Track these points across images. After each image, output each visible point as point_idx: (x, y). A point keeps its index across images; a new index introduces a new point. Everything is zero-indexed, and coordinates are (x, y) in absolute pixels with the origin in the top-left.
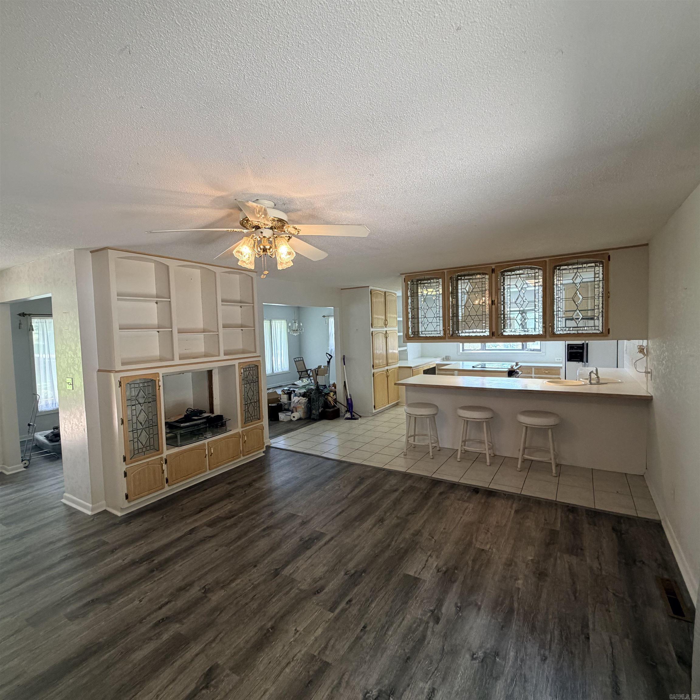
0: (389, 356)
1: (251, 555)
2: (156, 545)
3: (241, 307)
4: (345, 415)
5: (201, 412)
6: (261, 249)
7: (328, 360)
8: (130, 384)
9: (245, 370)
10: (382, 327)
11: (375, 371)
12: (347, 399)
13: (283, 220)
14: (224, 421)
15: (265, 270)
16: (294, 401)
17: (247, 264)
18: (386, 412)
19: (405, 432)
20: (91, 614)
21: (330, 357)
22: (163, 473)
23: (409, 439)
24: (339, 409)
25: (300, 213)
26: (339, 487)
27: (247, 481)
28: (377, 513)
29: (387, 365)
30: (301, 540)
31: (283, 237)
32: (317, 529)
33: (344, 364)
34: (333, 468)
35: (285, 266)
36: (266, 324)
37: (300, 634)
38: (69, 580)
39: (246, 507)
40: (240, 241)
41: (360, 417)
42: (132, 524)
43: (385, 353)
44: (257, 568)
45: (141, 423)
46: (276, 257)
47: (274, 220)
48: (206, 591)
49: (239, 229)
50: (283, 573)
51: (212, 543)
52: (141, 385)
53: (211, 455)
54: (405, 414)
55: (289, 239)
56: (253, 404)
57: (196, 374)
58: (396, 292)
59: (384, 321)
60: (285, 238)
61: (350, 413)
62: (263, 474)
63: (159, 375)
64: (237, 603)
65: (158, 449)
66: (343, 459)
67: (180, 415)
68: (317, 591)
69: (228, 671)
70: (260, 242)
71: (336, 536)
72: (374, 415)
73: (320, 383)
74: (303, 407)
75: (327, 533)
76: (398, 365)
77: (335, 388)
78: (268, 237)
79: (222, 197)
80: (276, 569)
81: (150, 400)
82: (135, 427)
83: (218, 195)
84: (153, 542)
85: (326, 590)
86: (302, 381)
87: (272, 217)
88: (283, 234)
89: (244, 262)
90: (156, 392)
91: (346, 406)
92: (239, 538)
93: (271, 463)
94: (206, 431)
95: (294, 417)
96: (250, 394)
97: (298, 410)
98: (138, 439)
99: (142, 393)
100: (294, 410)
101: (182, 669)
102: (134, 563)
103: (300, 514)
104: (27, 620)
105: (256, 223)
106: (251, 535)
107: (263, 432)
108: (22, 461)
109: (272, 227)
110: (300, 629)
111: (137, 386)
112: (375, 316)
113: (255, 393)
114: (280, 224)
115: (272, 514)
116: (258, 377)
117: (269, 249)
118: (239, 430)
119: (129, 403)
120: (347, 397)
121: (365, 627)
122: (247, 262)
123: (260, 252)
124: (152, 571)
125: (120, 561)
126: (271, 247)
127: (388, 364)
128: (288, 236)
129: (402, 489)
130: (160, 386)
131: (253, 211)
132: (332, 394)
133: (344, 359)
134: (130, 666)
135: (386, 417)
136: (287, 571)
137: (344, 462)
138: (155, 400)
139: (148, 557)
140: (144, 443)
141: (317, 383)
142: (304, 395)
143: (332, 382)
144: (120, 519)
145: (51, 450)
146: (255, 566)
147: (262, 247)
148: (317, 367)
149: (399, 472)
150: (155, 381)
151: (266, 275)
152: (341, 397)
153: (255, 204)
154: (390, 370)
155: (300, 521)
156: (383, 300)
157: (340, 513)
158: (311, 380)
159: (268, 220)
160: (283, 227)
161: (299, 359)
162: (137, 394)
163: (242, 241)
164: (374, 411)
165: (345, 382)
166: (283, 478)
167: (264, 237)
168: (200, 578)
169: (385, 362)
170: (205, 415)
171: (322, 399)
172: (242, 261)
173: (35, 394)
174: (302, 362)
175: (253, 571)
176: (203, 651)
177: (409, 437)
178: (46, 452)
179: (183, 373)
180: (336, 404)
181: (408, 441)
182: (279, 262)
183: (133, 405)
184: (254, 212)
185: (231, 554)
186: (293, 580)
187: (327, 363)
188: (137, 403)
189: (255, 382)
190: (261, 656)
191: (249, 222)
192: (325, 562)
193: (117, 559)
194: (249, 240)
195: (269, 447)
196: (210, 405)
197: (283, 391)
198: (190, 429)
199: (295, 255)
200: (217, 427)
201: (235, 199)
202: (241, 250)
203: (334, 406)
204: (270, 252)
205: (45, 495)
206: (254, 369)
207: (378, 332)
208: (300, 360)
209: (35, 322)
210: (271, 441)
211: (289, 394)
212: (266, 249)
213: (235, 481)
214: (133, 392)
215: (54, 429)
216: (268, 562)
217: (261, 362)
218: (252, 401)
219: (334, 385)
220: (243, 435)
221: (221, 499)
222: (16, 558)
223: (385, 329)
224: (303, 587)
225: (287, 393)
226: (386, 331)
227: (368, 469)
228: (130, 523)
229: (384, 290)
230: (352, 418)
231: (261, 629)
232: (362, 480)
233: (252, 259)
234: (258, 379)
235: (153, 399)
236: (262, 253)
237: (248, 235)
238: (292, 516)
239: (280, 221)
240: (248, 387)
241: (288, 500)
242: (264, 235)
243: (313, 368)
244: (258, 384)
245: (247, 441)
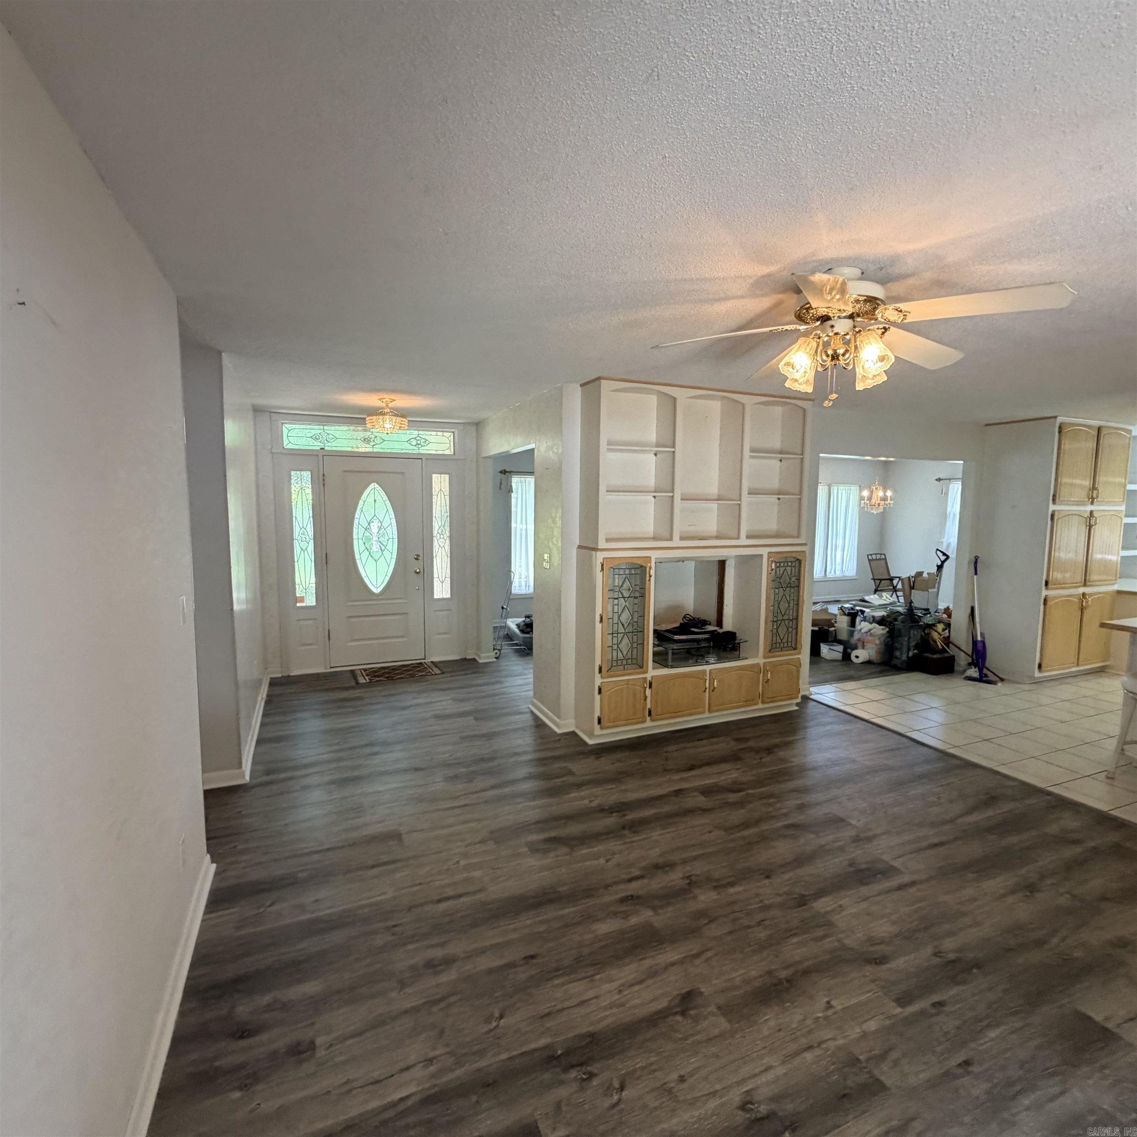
0: (1093, 566)
1: (763, 856)
2: (631, 797)
3: (781, 461)
4: (965, 671)
5: (705, 623)
6: (828, 356)
7: (939, 563)
8: (614, 569)
9: (778, 565)
10: (1080, 503)
11: (1051, 593)
12: (975, 642)
13: (876, 299)
14: (737, 642)
15: (831, 393)
16: (860, 630)
17: (800, 384)
18: (1067, 681)
19: (1116, 730)
20: (552, 854)
21: (943, 558)
22: (645, 700)
23: (1125, 747)
24: (953, 657)
25: (911, 281)
26: (939, 798)
27: (765, 743)
28: (1023, 871)
29: (1085, 585)
30: (851, 865)
31: (873, 330)
32: (886, 857)
33: (976, 573)
34: (927, 761)
35: (870, 384)
36: (822, 491)
37: (835, 1013)
38: (533, 803)
39: (760, 782)
40: (794, 346)
41: (1002, 680)
42: (602, 759)
43: (1081, 558)
44: (770, 881)
45: (623, 625)
46: (854, 367)
47: (858, 300)
48: (692, 883)
49: (792, 326)
50: (814, 905)
51: (705, 820)
52: (627, 572)
53: (713, 691)
54: (1121, 692)
55: (883, 333)
56: (786, 622)
57: (701, 563)
58: (1131, 428)
59: (1087, 490)
60: (877, 330)
61: (977, 669)
62: (791, 738)
63: (651, 560)
64: (735, 920)
65: (641, 666)
66: (952, 751)
67: (675, 622)
68: (876, 959)
69: (712, 1008)
70: (826, 345)
71: (921, 882)
72: (1039, 682)
73: (916, 604)
74: (877, 642)
75: (902, 869)
76: (1116, 587)
77: (950, 616)
78: (843, 333)
79: (769, 275)
80: (803, 896)
81: (637, 594)
82: (615, 629)
83: (762, 273)
84: (626, 791)
85: (893, 965)
86: (881, 597)
87: (855, 296)
88: (872, 325)
89: (796, 381)
90: (645, 583)
91: (970, 654)
92: (746, 825)
93: (808, 724)
94: (708, 653)
95: (857, 657)
96: (784, 606)
97: (868, 646)
98: (618, 647)
99: (627, 584)
100: (860, 645)
101: (653, 973)
102: (602, 810)
103: (854, 822)
104: (492, 832)
105: (822, 311)
106: (764, 827)
107: (798, 672)
108: (494, 649)
109: (853, 313)
110: (838, 1004)
111: (621, 572)
112: (1065, 480)
113: (791, 605)
114: (868, 307)
115: (802, 807)
116: (799, 580)
117: (843, 355)
118: (760, 660)
119: (611, 595)
120: (974, 637)
121: (967, 1063)
122: (800, 381)
123: (824, 361)
124: (624, 828)
125: (586, 802)
126: (847, 351)
127: (1088, 583)
128: (881, 326)
129: (1093, 844)
130: (650, 576)
131: (819, 290)
132: (940, 627)
133: (976, 563)
134: (590, 936)
135: (1066, 691)
136: (823, 905)
137: (954, 756)
138: (643, 596)
139: (621, 808)
140: (625, 653)
141: (911, 602)
142: (881, 621)
143: (942, 606)
144: (590, 748)
145: (521, 643)
146: (768, 877)
147: (830, 352)
148: (913, 575)
149: (1090, 810)
150: (645, 568)
151: (832, 400)
152: (960, 635)
153: (825, 277)
154: (1091, 595)
155: (853, 833)
156: (1092, 444)
157: (936, 845)
158: (898, 597)
159: (846, 303)
160: (875, 311)
161: (878, 556)
162: (620, 584)
163: (795, 346)
164: (1037, 674)
165: (973, 609)
166: (827, 755)
167: (836, 334)
168: (684, 862)
169: (1079, 577)
170: (710, 628)
171: (916, 634)
172: (792, 379)
173: (510, 571)
174: (884, 561)
175: (763, 882)
176: (681, 962)
177: (1126, 743)
178: (516, 645)
179: (682, 560)
180: (948, 647)
181: (1123, 750)
182: (859, 376)
183: (615, 599)
184: (821, 290)
185: (732, 845)
186: (830, 924)
187: (936, 568)
188: (621, 596)
189: (793, 587)
190: (765, 1014)
191: (812, 311)
192: (893, 917)
193: (583, 798)
194: (809, 343)
195: (806, 698)
196: (718, 614)
197: (841, 609)
198: (687, 646)
199: (893, 360)
200: (725, 650)
201: (792, 274)
202: (792, 361)
203: (944, 651)
204: (845, 360)
205: (513, 695)
206: (794, 564)
207: (1070, 513)
208: (880, 559)
209: (516, 481)
210: (811, 689)
211: (853, 616)
212: (838, 356)
213: (746, 740)
214: (617, 581)
215: (526, 617)
216: (790, 879)
217: (807, 555)
218: (786, 617)
219: (947, 611)
220: (766, 672)
221: (724, 760)
222: (482, 760)
223: (1089, 508)
224: (847, 942)
225: (849, 614)
226: (1091, 512)
227: (1010, 783)
228: (600, 757)
229: (1096, 423)
230: (982, 679)
231: (769, 973)
232: (991, 800)
233: (811, 375)
234: (799, 583)
235: (640, 594)
236: (829, 363)
237: (806, 334)
238: (838, 821)
239: (870, 301)
240: (781, 594)
241: (835, 792)
242: (836, 330)
243: (904, 576)
244: (799, 592)
245: (770, 681)
